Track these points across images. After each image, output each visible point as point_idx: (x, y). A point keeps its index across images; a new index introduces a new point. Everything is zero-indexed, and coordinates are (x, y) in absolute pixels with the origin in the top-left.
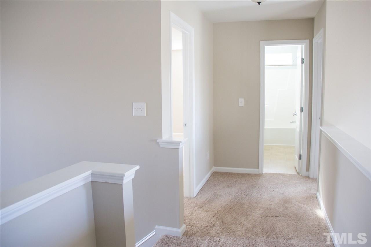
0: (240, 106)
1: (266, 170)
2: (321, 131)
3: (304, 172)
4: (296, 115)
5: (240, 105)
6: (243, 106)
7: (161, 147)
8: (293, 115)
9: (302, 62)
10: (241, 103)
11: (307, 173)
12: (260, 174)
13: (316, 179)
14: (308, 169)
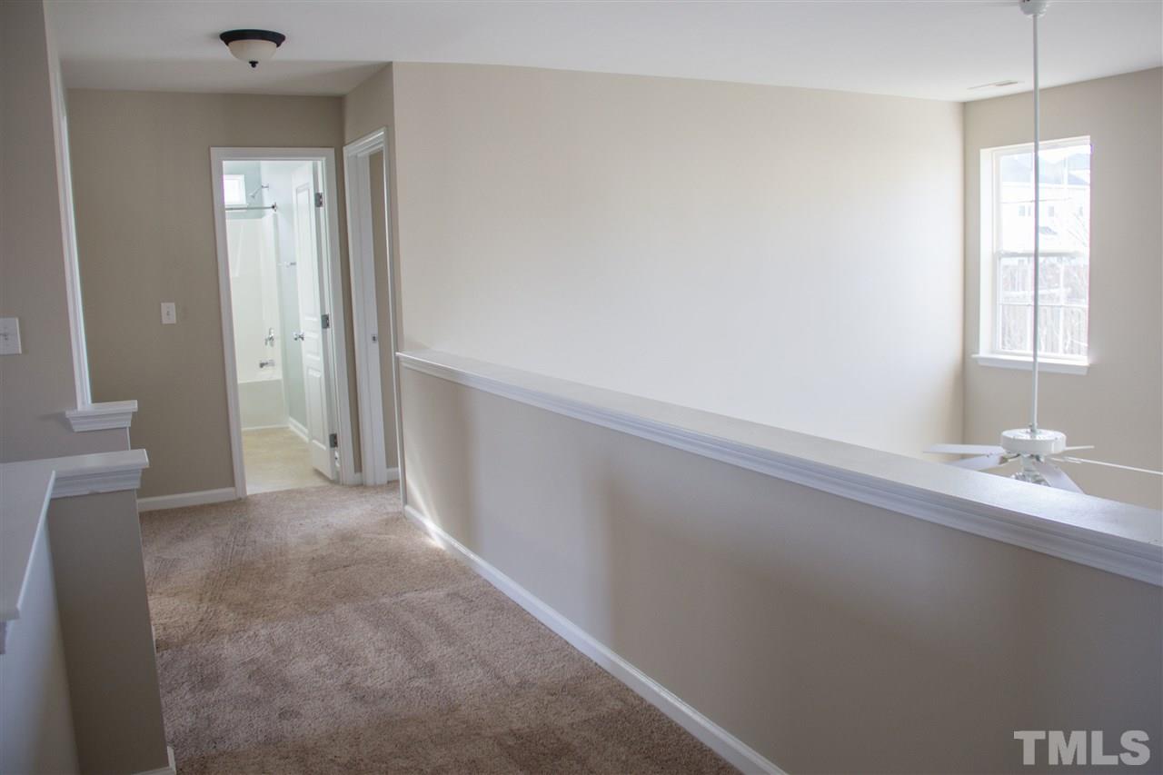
0: (166, 325)
1: (252, 488)
2: (397, 359)
3: (350, 475)
4: (303, 338)
5: (165, 321)
6: (175, 322)
7: (76, 430)
8: (296, 339)
9: (319, 203)
10: (168, 314)
11: (358, 474)
12: (240, 499)
13: (397, 481)
14: (359, 467)
